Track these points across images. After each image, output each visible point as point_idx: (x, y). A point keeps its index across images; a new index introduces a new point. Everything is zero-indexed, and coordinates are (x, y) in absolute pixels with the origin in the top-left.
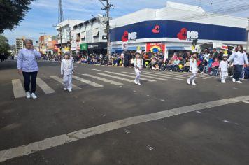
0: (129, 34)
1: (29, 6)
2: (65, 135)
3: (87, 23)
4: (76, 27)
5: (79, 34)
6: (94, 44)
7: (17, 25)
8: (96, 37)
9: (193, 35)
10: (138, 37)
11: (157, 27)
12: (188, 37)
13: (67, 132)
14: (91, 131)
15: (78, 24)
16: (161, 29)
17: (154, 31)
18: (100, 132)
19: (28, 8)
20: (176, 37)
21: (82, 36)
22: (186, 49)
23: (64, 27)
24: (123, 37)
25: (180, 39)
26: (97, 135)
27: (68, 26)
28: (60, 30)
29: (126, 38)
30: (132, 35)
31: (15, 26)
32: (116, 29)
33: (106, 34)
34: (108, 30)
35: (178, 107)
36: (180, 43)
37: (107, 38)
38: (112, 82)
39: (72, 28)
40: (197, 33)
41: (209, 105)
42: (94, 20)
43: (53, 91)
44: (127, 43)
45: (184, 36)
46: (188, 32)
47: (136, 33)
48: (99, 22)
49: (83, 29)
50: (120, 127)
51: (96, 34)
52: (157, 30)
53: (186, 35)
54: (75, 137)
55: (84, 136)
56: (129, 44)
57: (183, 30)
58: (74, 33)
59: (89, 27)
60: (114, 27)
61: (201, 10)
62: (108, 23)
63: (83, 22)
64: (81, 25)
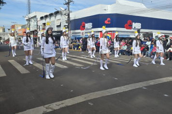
0: (86, 24)
2: (42, 107)
3: (51, 15)
4: (42, 18)
5: (44, 24)
6: (57, 32)
8: (59, 26)
9: (137, 25)
10: (94, 27)
11: (109, 19)
12: (133, 27)
13: (43, 104)
14: (62, 104)
15: (44, 16)
17: (106, 22)
18: (70, 104)
20: (124, 27)
22: (131, 36)
23: (32, 18)
24: (81, 27)
25: (127, 29)
26: (67, 107)
27: (35, 17)
28: (29, 20)
29: (83, 28)
30: (88, 25)
32: (75, 20)
33: (67, 24)
34: (69, 21)
35: (128, 84)
36: (127, 32)
37: (68, 28)
38: (74, 64)
39: (39, 19)
40: (140, 24)
41: (152, 83)
42: (57, 13)
43: (28, 72)
44: (84, 31)
45: (130, 27)
46: (133, 23)
47: (91, 24)
48: (62, 14)
49: (48, 20)
50: (85, 100)
51: (59, 24)
52: (109, 21)
53: (132, 26)
54: (51, 108)
55: (57, 108)
56: (86, 32)
57: (129, 21)
58: (41, 23)
59: (53, 18)
60: (74, 19)
61: (143, 6)
62: (69, 15)
63: (48, 14)
64: (46, 16)
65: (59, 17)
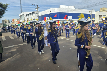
0: (46, 18)
1: (7, 9)
3: (30, 14)
4: (26, 15)
5: (28, 18)
7: (2, 16)
9: (70, 17)
11: (56, 15)
12: (68, 18)
16: (57, 16)
17: (55, 16)
19: (6, 10)
20: (63, 18)
21: (29, 19)
23: (22, 15)
25: (65, 19)
31: (2, 17)
40: (72, 17)
46: (68, 16)
48: (35, 13)
49: (29, 16)
51: (34, 18)
53: (67, 17)
58: (26, 18)
60: (41, 15)
62: (38, 14)
64: (28, 15)
65: (34, 14)
